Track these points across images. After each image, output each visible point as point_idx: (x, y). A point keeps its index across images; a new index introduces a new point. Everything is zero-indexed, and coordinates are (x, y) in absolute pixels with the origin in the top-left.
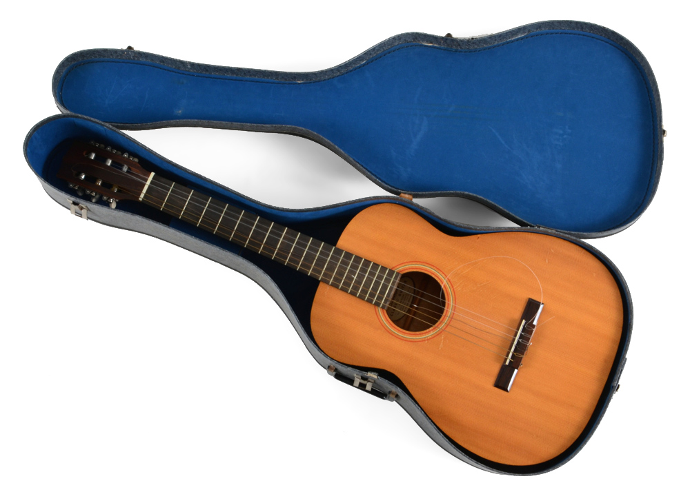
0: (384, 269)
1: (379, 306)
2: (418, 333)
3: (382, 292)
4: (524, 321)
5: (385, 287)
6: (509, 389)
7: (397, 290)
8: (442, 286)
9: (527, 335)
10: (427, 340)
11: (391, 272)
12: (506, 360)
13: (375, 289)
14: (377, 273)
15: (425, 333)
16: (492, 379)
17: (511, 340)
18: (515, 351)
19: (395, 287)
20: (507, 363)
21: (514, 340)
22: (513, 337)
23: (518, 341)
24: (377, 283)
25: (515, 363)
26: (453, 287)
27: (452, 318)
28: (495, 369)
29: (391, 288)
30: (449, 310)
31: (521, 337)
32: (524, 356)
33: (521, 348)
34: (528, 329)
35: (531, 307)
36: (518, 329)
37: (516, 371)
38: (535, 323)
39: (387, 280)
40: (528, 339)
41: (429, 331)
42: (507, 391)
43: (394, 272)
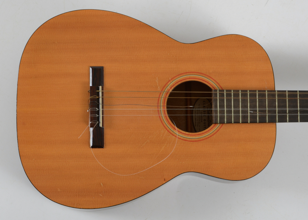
0: (229, 122)
1: (220, 91)
2: (180, 83)
3: (222, 101)
4: (101, 125)
5: (222, 106)
6: (91, 69)
7: (211, 108)
8: (176, 128)
9: (93, 115)
10: (170, 81)
11: (222, 122)
12: (102, 89)
13: (229, 101)
14: (233, 114)
15: (174, 85)
16: (106, 72)
17: (104, 106)
18: (98, 99)
19: (213, 109)
20: (100, 87)
21: (103, 108)
22: (104, 109)
23: (99, 108)
24: (229, 106)
25: (94, 91)
26: (168, 130)
27: (158, 106)
28: (108, 80)
29: (216, 107)
30: (163, 109)
31: (98, 113)
32: (90, 98)
33: (94, 103)
34: (95, 119)
35: (99, 142)
36: (103, 117)
37: (91, 85)
38: (91, 129)
39: (222, 112)
40: (92, 112)
41: (171, 88)
42: (91, 67)
43: (220, 123)
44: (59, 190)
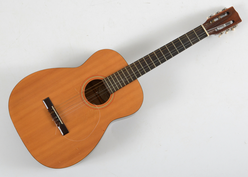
0: (117, 90)
1: (105, 79)
2: (86, 85)
3: (109, 83)
4: (62, 123)
5: (110, 85)
6: (43, 101)
7: (106, 88)
8: (96, 105)
9: (56, 121)
10: (81, 87)
11: (114, 92)
12: (54, 107)
13: (112, 81)
14: (117, 86)
15: (84, 87)
16: (51, 99)
17: (59, 114)
18: (54, 112)
20: (52, 107)
21: (58, 115)
22: (60, 115)
23: (57, 116)
24: (113, 83)
25: (50, 110)
26: (93, 109)
27: (82, 100)
28: (54, 102)
29: (108, 86)
30: (85, 100)
31: (58, 118)
32: (50, 114)
33: (54, 115)
34: (58, 122)
35: (65, 131)
36: (61, 119)
37: (48, 108)
38: (59, 127)
39: (112, 87)
40: (55, 120)
41: (84, 89)
42: (43, 100)
43: (113, 92)
44: (60, 162)
